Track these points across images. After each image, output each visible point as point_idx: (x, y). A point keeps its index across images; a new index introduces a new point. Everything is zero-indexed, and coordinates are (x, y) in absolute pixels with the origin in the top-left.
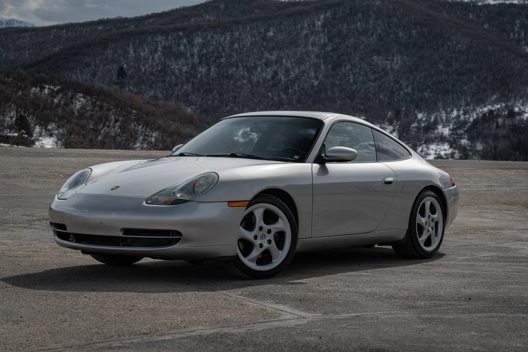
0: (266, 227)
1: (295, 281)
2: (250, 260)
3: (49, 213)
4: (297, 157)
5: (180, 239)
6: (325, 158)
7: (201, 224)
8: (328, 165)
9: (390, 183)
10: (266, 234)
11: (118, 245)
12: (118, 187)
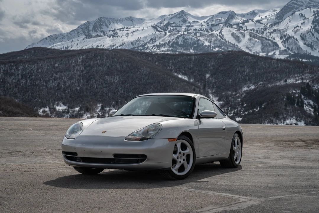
0: (183, 152)
1: (200, 180)
2: (175, 170)
3: (62, 147)
4: (188, 116)
5: (145, 159)
6: (201, 116)
7: (155, 151)
8: (202, 120)
9: (224, 129)
10: (182, 156)
11: (110, 163)
12: (105, 132)
